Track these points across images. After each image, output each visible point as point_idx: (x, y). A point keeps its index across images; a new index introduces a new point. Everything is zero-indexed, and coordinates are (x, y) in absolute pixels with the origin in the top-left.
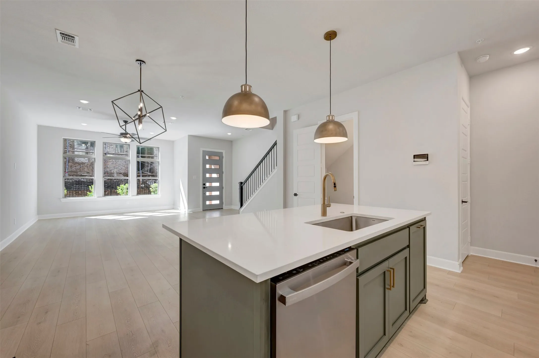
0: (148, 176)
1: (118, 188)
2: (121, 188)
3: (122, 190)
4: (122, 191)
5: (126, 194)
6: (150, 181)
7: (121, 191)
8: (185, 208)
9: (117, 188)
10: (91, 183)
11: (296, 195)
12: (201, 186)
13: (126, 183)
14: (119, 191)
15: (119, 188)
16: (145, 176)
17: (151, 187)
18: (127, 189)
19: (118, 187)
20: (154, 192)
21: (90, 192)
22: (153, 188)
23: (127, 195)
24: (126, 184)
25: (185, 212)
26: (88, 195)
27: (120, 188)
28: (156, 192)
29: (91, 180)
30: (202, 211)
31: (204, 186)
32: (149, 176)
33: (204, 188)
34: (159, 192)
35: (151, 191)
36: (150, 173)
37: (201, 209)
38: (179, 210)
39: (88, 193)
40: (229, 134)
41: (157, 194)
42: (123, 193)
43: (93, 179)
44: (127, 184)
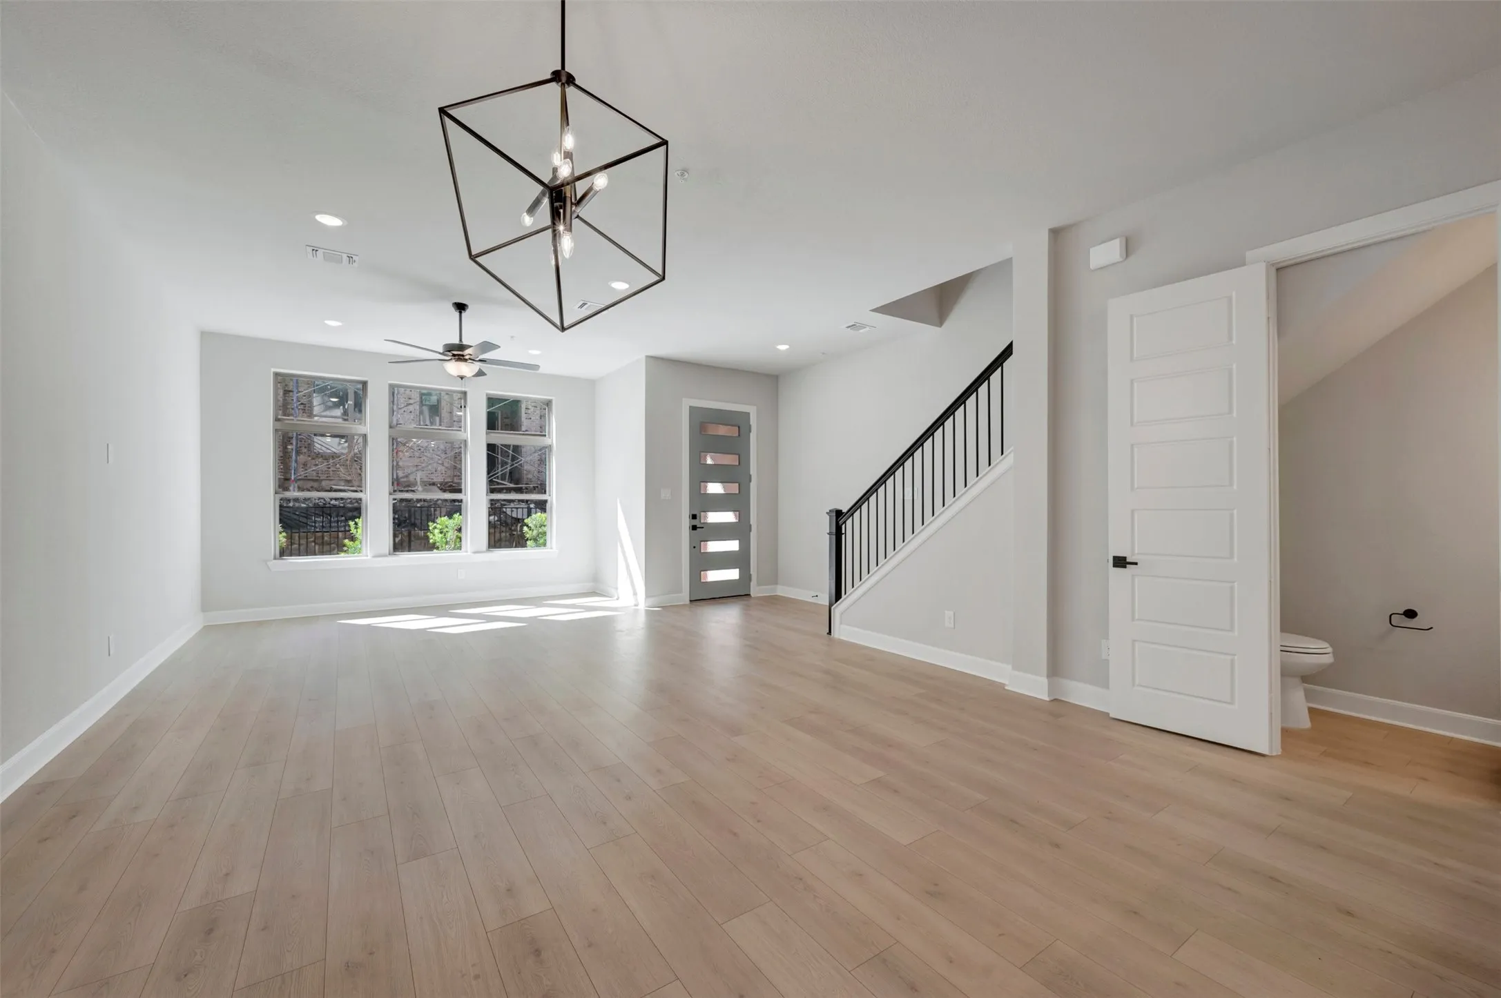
0: (505, 491)
1: (431, 528)
2: (440, 528)
3: (441, 533)
4: (442, 538)
5: (455, 545)
6: (512, 505)
7: (440, 535)
8: (635, 594)
9: (428, 526)
10: (354, 511)
11: (1120, 562)
12: (686, 523)
13: (456, 512)
14: (435, 536)
15: (435, 528)
16: (500, 491)
17: (527, 526)
18: (460, 530)
19: (430, 524)
20: (535, 540)
21: (353, 539)
22: (533, 527)
23: (460, 548)
24: (456, 516)
25: (636, 605)
26: (345, 548)
27: (438, 526)
28: (541, 541)
29: (357, 502)
30: (688, 602)
31: (695, 522)
32: (509, 490)
33: (694, 528)
34: (553, 538)
35: (528, 536)
36: (511, 483)
37: (685, 597)
38: (616, 597)
39: (346, 541)
40: (783, 347)
41: (544, 545)
42: (447, 543)
43: (361, 499)
44: (458, 514)
